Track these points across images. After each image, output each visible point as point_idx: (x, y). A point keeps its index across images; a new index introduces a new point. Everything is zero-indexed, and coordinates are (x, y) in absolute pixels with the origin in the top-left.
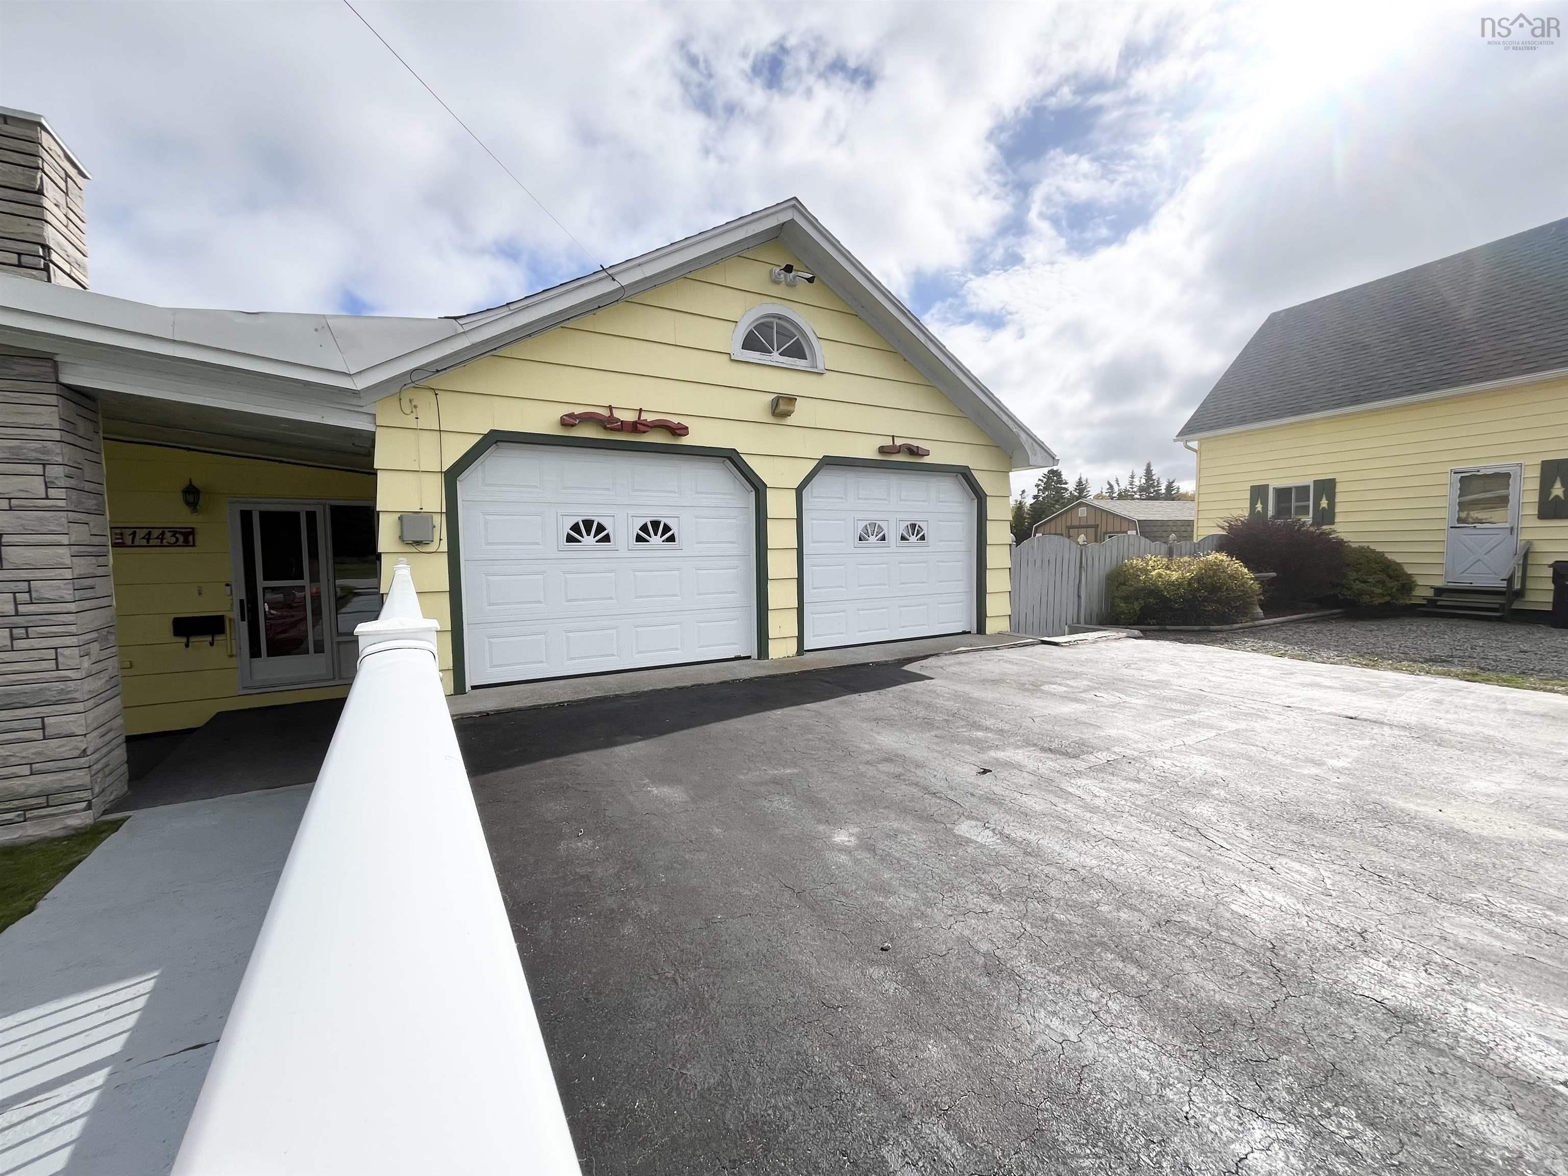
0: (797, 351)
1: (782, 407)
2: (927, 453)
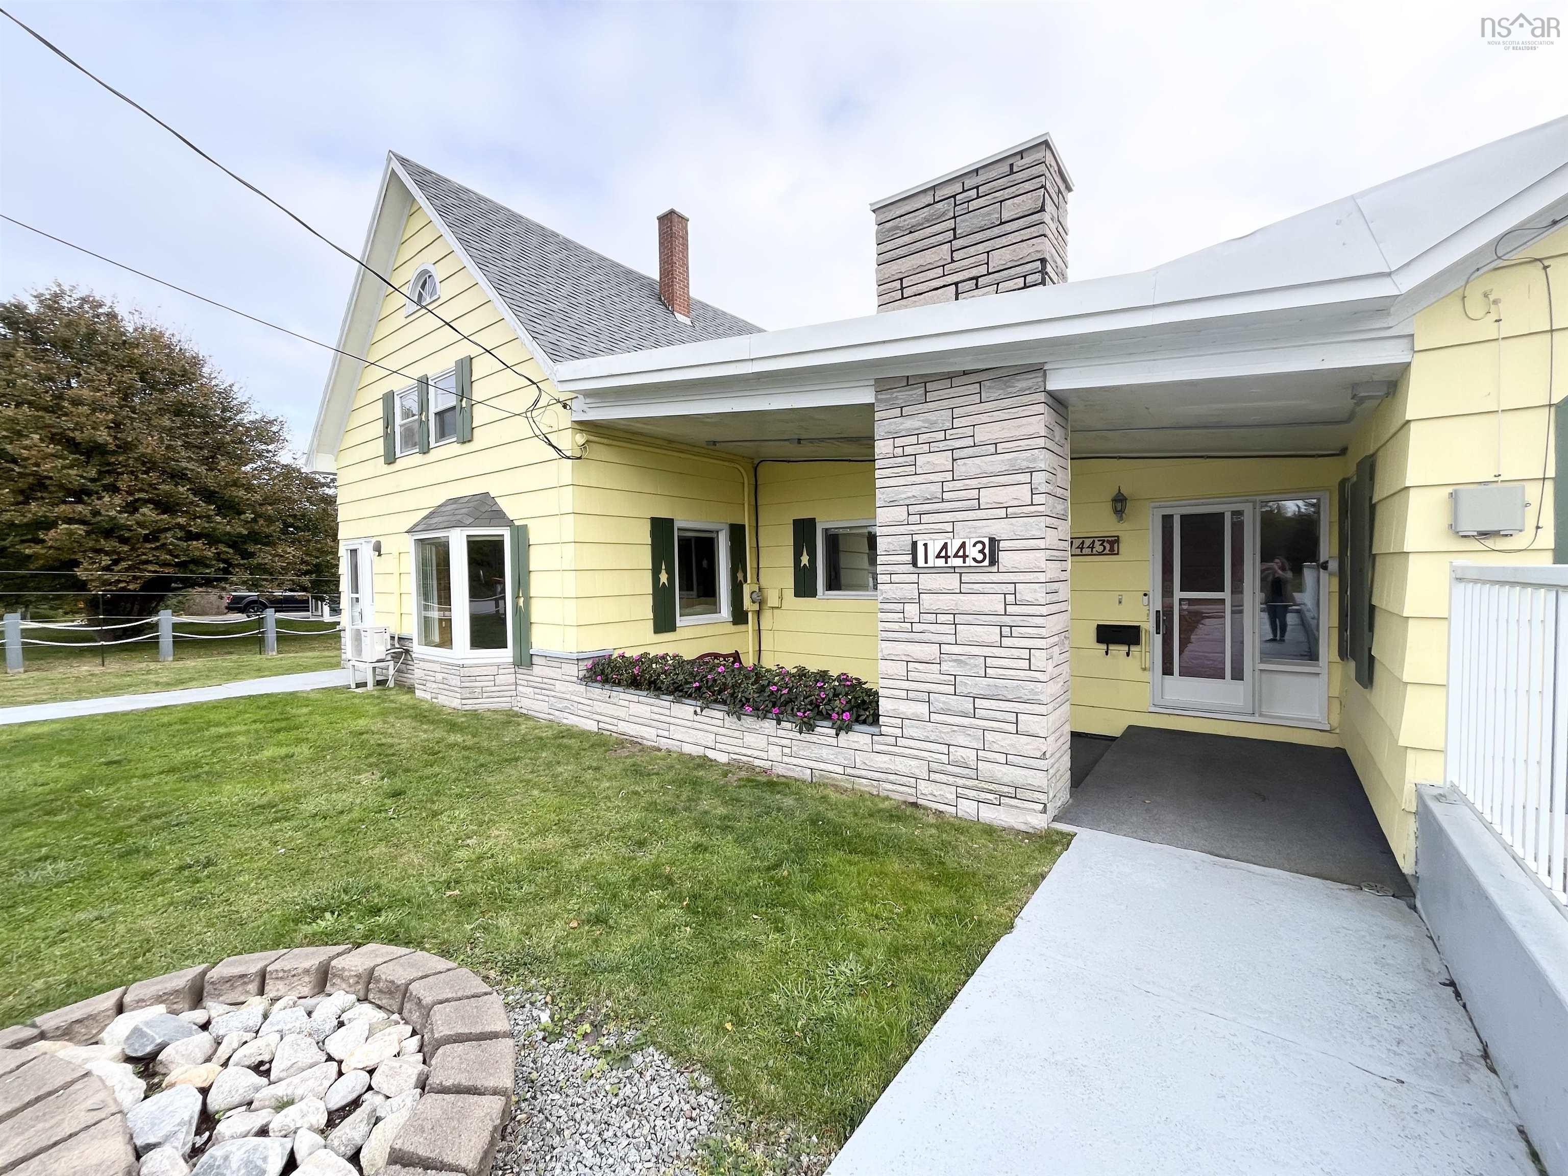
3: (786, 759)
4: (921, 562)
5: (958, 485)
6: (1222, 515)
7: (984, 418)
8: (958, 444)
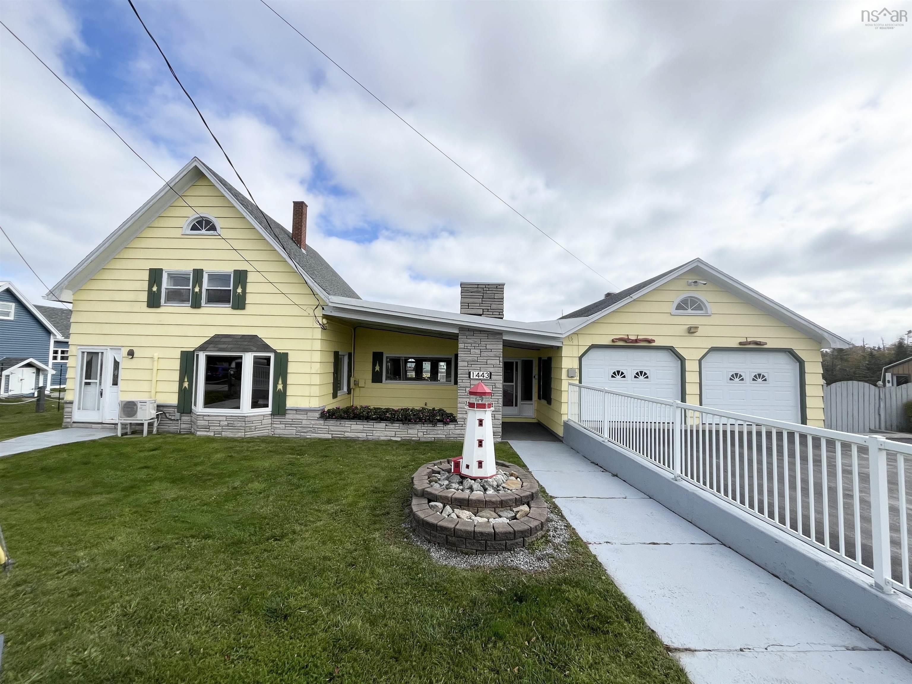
0: (699, 308)
1: (692, 330)
2: (766, 344)
3: (425, 436)
4: (472, 377)
5: (482, 358)
6: (513, 362)
7: (489, 343)
8: (481, 348)
